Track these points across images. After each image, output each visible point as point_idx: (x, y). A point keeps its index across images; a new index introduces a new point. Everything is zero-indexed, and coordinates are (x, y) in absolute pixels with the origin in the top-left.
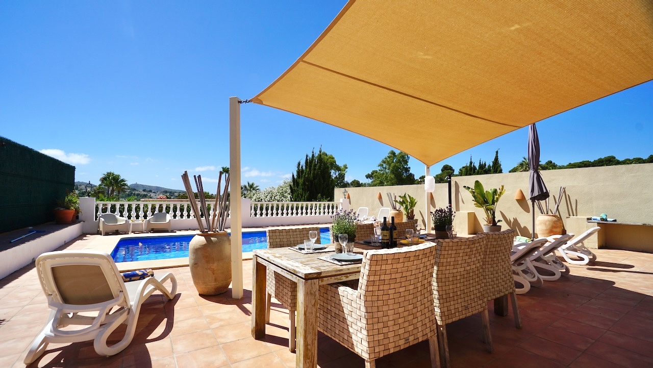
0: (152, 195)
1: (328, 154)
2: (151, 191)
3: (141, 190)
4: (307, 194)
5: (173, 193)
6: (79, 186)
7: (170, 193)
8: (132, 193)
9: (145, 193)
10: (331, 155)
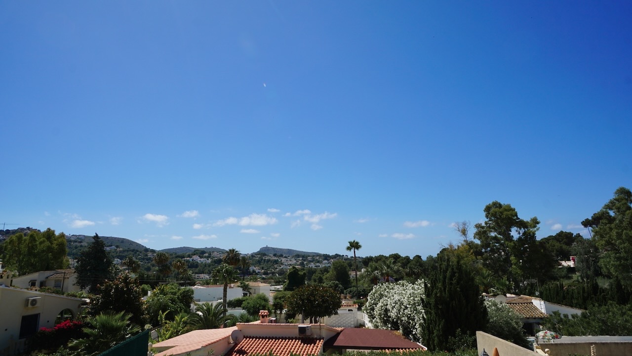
0: (283, 260)
1: (502, 203)
2: (281, 256)
3: (272, 255)
4: (442, 323)
5: (306, 257)
6: (212, 253)
7: (303, 257)
8: (262, 259)
9: (276, 258)
10: (509, 206)
